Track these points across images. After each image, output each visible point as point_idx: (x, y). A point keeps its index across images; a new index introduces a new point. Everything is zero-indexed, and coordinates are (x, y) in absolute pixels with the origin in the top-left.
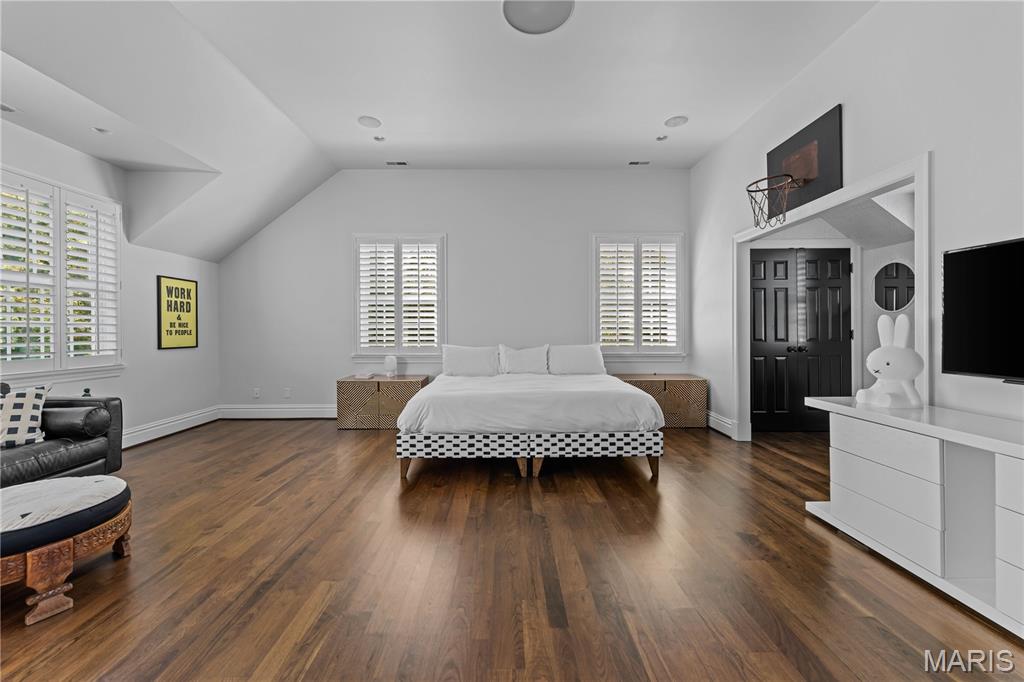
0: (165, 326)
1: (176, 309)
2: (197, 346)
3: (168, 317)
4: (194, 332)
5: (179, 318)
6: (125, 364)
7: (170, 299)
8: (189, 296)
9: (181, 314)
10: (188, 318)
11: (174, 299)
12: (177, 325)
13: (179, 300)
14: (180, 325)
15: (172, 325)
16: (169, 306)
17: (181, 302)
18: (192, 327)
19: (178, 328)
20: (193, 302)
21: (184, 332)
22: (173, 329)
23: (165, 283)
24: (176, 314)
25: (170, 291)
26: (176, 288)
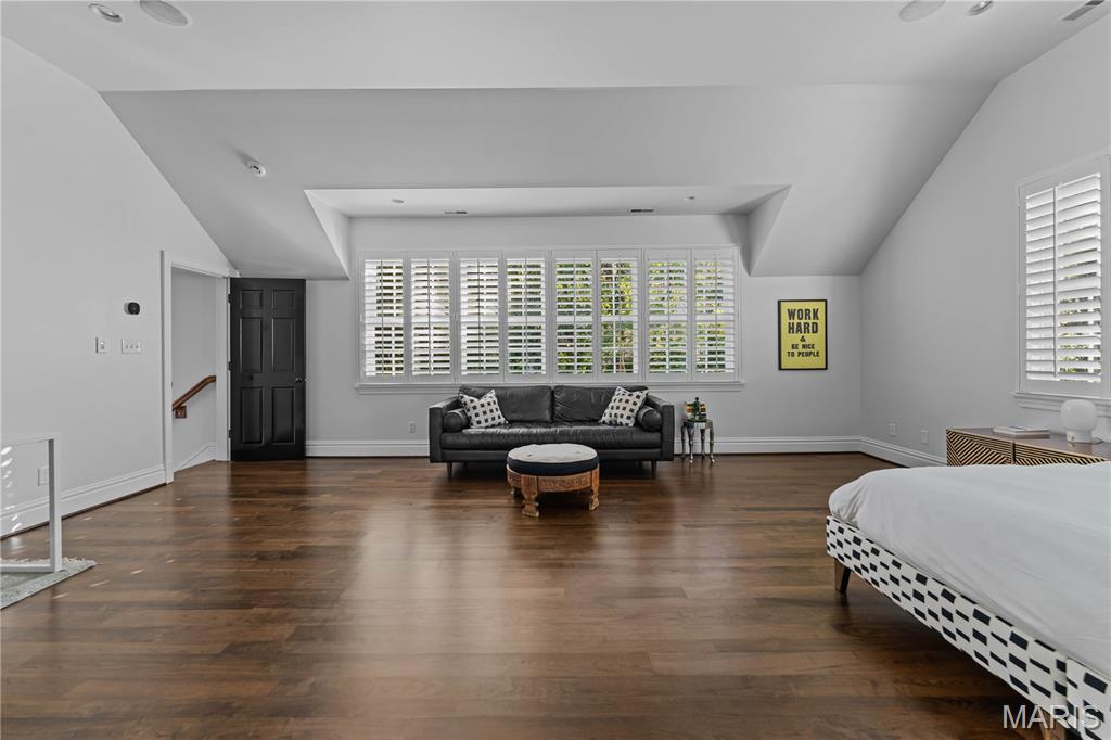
0: (786, 348)
1: (799, 330)
2: (826, 368)
3: (789, 339)
4: (822, 354)
5: (803, 339)
6: (743, 381)
7: (791, 321)
8: (816, 316)
9: (806, 336)
10: (815, 339)
11: (796, 321)
12: (800, 347)
13: (802, 322)
14: (804, 346)
15: (794, 347)
16: (791, 328)
17: (805, 324)
18: (820, 347)
19: (800, 349)
20: (821, 323)
21: (809, 354)
22: (796, 351)
23: (785, 307)
24: (800, 336)
25: (791, 314)
26: (800, 310)
